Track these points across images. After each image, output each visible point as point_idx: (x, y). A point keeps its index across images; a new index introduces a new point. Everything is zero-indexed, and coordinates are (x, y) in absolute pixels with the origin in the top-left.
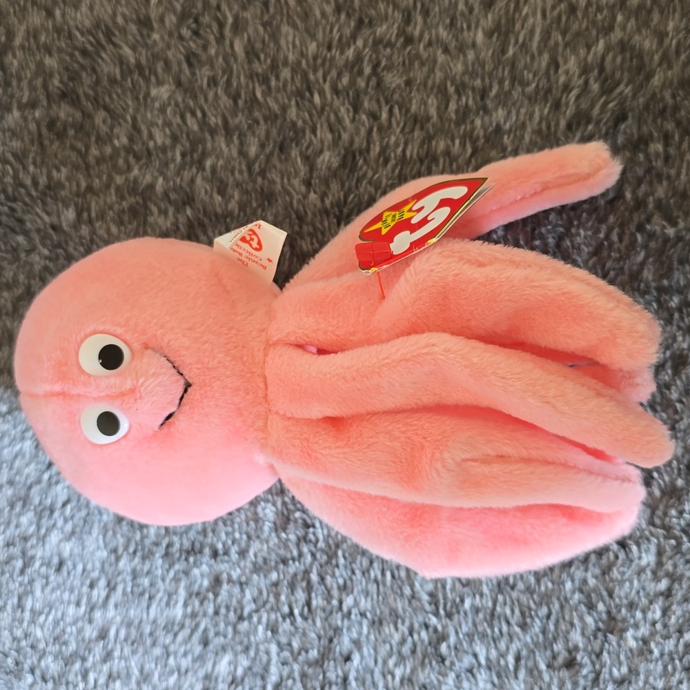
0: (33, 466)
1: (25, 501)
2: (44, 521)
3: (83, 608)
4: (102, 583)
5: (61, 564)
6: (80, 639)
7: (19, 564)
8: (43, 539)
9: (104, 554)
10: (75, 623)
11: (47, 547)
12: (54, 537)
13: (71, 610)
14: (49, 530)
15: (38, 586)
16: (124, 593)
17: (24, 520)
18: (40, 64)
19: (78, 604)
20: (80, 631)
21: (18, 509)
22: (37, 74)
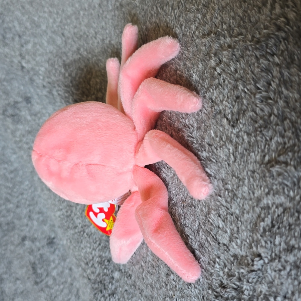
15: (84, 240)
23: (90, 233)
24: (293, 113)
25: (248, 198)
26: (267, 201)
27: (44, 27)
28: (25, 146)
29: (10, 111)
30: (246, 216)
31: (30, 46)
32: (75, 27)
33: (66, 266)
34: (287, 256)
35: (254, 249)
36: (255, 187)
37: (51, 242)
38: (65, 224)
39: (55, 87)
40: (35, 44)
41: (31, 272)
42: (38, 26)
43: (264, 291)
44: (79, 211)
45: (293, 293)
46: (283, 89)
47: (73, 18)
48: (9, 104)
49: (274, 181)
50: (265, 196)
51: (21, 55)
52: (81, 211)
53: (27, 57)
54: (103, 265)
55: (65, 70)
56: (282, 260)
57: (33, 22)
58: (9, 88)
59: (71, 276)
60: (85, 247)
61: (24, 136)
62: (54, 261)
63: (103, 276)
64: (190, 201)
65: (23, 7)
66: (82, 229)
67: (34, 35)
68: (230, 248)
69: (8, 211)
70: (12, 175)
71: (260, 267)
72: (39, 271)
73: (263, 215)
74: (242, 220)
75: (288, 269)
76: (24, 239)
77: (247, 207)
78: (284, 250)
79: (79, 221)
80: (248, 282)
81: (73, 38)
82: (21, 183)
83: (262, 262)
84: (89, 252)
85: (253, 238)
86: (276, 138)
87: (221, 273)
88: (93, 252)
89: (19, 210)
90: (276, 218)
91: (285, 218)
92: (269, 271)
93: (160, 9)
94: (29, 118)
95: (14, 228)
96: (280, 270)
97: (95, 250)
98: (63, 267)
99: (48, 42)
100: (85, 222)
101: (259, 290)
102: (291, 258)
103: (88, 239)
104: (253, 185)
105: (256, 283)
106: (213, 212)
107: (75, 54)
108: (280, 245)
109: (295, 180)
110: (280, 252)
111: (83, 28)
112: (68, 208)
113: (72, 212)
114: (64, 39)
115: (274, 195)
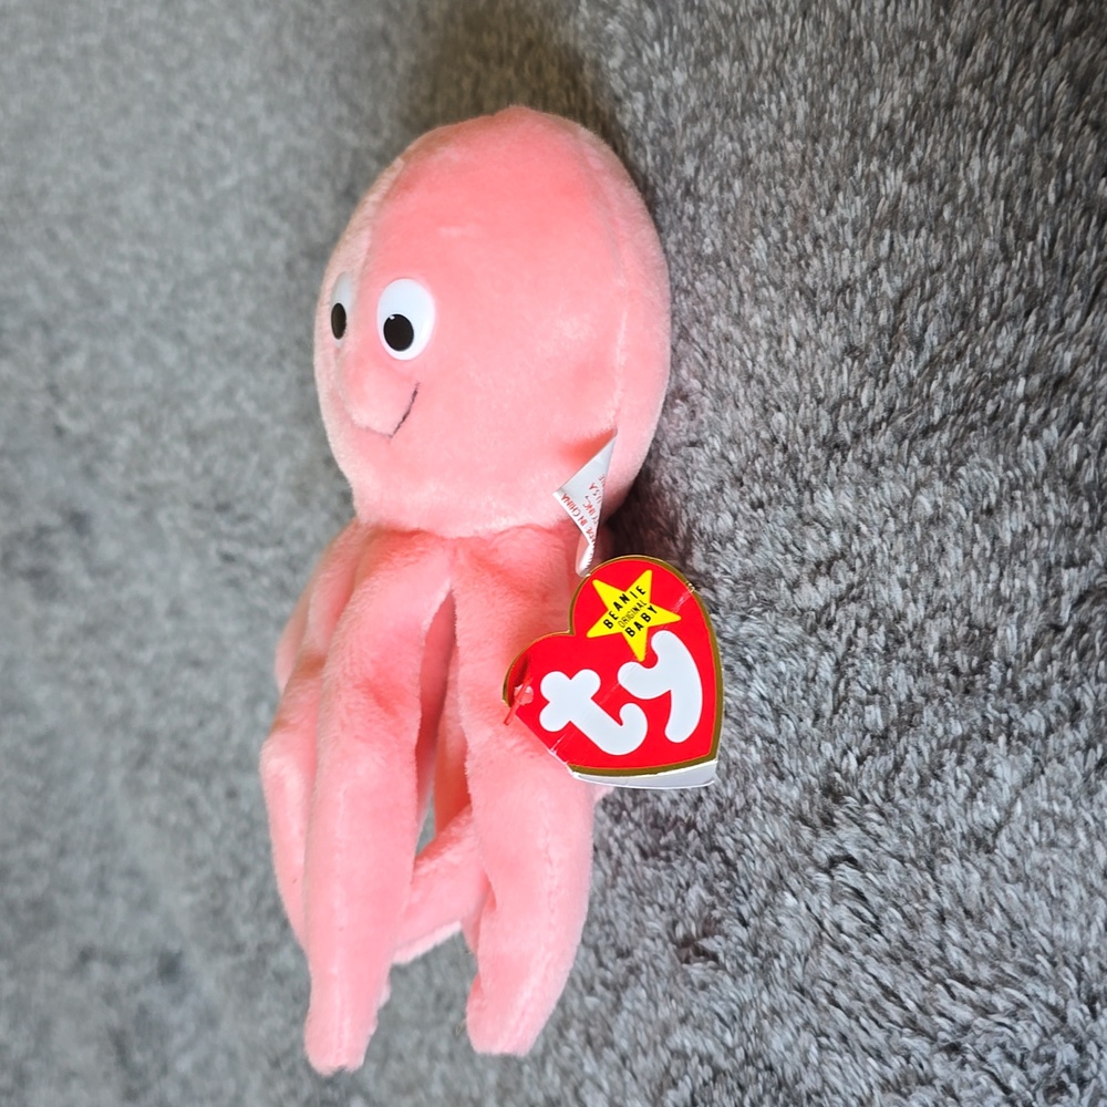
25: (644, 1016)
26: (683, 1038)
27: (119, 306)
28: (77, 675)
29: (24, 559)
31: (77, 362)
32: (217, 319)
37: (170, 968)
40: (94, 358)
41: (112, 1059)
42: (101, 303)
47: (211, 285)
48: (19, 537)
51: (52, 389)
53: (72, 398)
57: (85, 288)
58: (18, 479)
61: (72, 641)
62: (181, 1027)
65: (53, 236)
67: (92, 329)
69: (34, 865)
70: (41, 752)
72: (138, 1058)
74: (634, 1067)
76: (85, 956)
82: (70, 775)
89: (65, 865)
94: (85, 582)
95: (52, 921)
106: (575, 1023)
111: (242, 326)
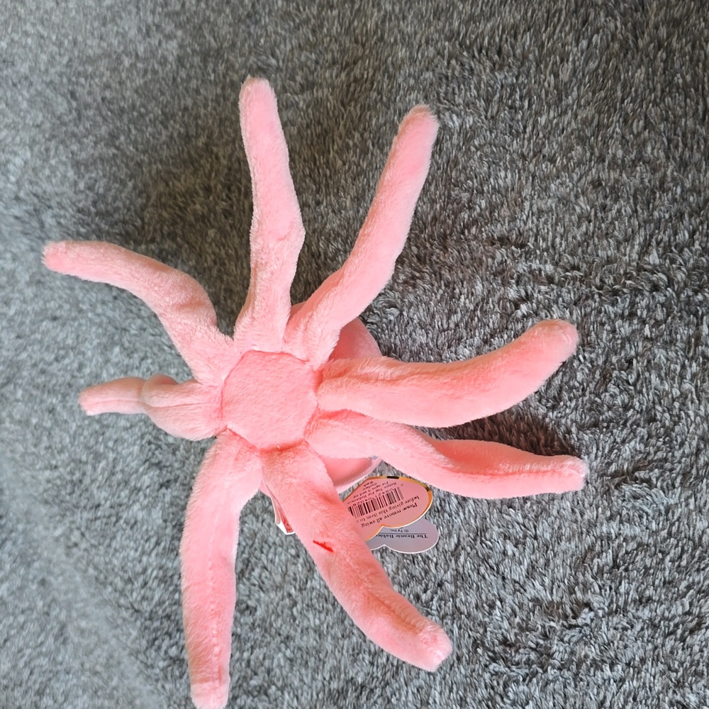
0: (136, 462)
1: (126, 483)
2: (133, 496)
3: (138, 553)
4: (153, 540)
5: (136, 523)
6: (134, 572)
7: (114, 519)
8: (129, 507)
9: (160, 521)
10: (132, 561)
11: (130, 512)
12: (136, 507)
13: (132, 553)
14: (134, 502)
15: (119, 534)
16: (164, 549)
17: (123, 494)
18: (160, 215)
19: (136, 550)
20: (134, 566)
21: (121, 487)
22: (158, 222)
23: (132, 521)
24: (667, 415)
30: (564, 545)
33: (31, 577)
34: (637, 610)
35: (579, 595)
36: (587, 505)
38: (68, 498)
39: (50, 207)
43: (592, 655)
44: (102, 473)
45: (643, 661)
46: (653, 377)
49: (624, 504)
50: (605, 522)
52: (106, 475)
54: (170, 585)
55: (75, 173)
56: (630, 615)
59: (43, 598)
60: (123, 548)
63: (170, 605)
64: (438, 503)
66: (113, 511)
68: (527, 588)
71: (588, 621)
73: (598, 548)
75: (638, 627)
77: (566, 532)
78: (634, 601)
79: (104, 494)
80: (562, 640)
81: (98, 108)
83: (592, 614)
84: (134, 559)
85: (576, 579)
86: (633, 443)
87: (506, 625)
88: (145, 559)
90: (623, 556)
91: (638, 558)
92: (604, 627)
93: (373, 145)
96: (625, 629)
97: (150, 555)
98: (24, 578)
99: (31, 102)
100: (119, 497)
101: (583, 654)
102: (645, 613)
103: (128, 531)
104: (583, 501)
105: (576, 643)
107: (102, 144)
108: (628, 593)
109: (662, 508)
110: (626, 603)
112: (72, 465)
113: (84, 474)
114: (74, 104)
115: (621, 522)
